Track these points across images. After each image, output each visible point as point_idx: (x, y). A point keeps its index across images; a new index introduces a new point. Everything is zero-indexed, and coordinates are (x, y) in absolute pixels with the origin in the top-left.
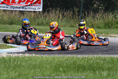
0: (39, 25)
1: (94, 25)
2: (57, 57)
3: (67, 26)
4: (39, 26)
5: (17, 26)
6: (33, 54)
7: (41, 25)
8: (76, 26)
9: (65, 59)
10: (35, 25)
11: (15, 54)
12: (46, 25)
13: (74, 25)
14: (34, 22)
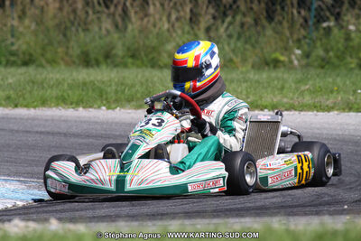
0: (87, 61)
3: (244, 60)
4: (91, 71)
7: (98, 64)
8: (291, 62)
10: (67, 64)
12: (130, 60)
13: (282, 58)
14: (60, 50)
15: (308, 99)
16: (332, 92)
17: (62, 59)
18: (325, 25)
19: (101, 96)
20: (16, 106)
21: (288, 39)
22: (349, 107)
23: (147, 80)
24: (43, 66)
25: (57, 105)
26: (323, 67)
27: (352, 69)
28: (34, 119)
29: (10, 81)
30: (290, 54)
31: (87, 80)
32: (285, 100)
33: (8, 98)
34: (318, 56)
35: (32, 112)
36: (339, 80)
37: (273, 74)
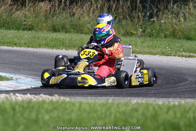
0: (55, 30)
1: (178, 32)
2: (113, 104)
5: (9, 31)
6: (56, 95)
7: (59, 31)
8: (137, 34)
9: (130, 108)
10: (46, 30)
11: (17, 94)
12: (72, 30)
13: (134, 32)
14: (44, 24)
15: (146, 50)
16: (156, 47)
17: (45, 28)
18: (152, 20)
19: (63, 44)
20: (29, 47)
21: (137, 25)
22: (163, 54)
23: (81, 39)
24: (37, 31)
25: (45, 47)
26: (150, 37)
27: (162, 38)
28: (36, 52)
29: (26, 37)
30: (137, 31)
31: (57, 38)
32: (137, 50)
33: (26, 43)
34: (149, 32)
35: (35, 50)
36: (158, 43)
37: (131, 39)
